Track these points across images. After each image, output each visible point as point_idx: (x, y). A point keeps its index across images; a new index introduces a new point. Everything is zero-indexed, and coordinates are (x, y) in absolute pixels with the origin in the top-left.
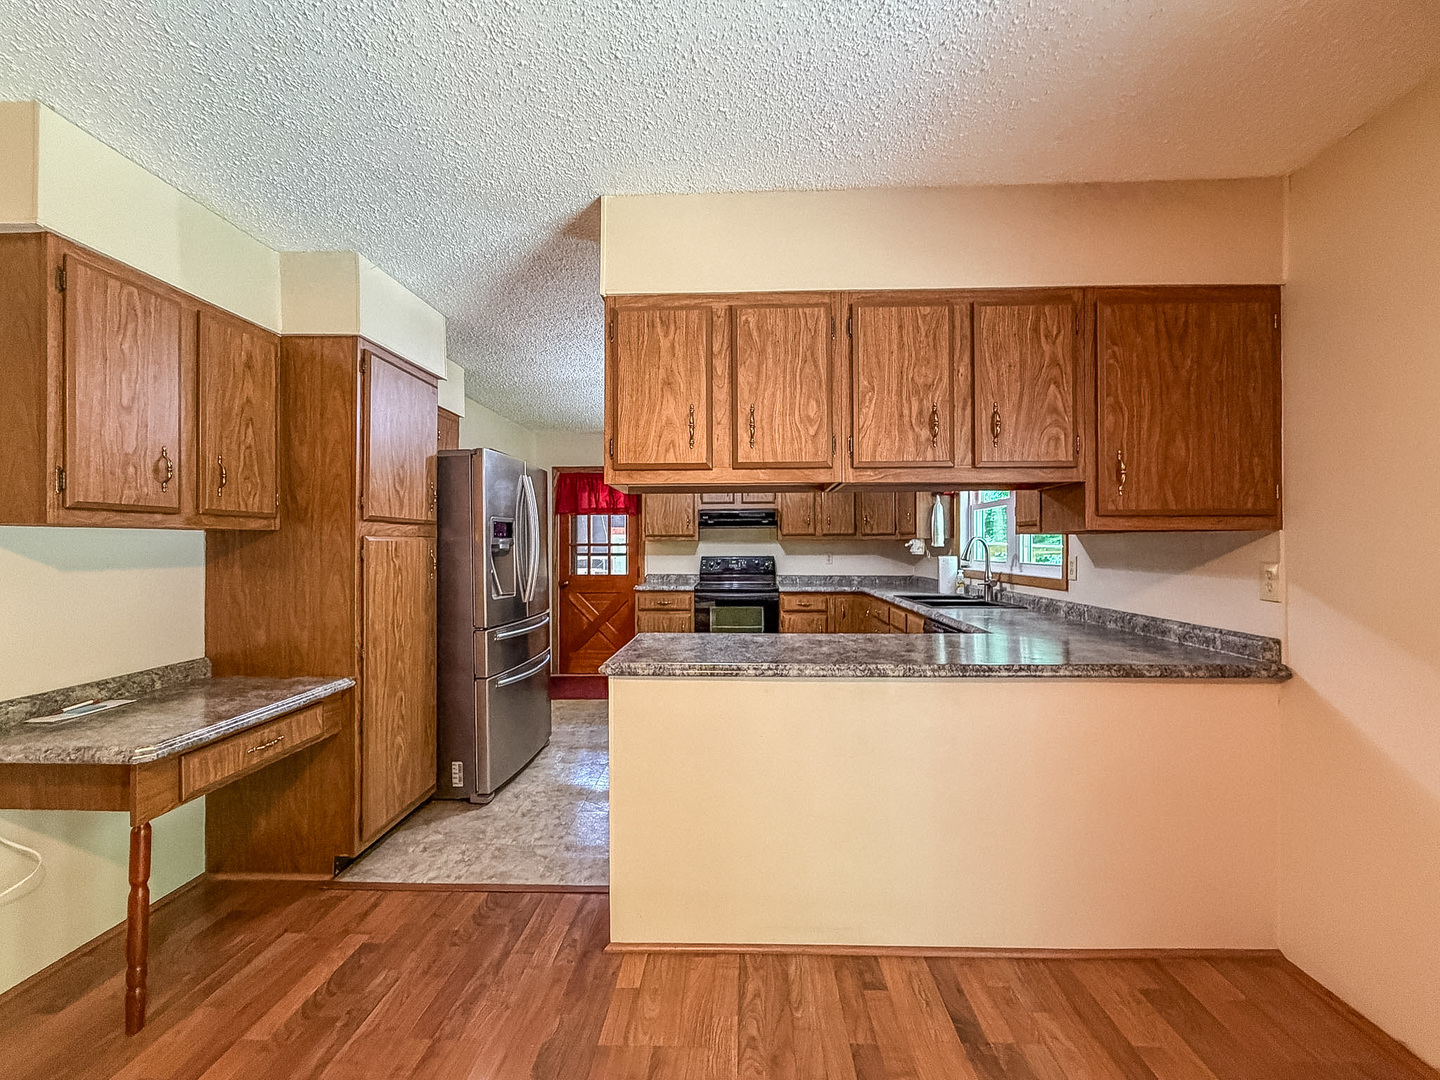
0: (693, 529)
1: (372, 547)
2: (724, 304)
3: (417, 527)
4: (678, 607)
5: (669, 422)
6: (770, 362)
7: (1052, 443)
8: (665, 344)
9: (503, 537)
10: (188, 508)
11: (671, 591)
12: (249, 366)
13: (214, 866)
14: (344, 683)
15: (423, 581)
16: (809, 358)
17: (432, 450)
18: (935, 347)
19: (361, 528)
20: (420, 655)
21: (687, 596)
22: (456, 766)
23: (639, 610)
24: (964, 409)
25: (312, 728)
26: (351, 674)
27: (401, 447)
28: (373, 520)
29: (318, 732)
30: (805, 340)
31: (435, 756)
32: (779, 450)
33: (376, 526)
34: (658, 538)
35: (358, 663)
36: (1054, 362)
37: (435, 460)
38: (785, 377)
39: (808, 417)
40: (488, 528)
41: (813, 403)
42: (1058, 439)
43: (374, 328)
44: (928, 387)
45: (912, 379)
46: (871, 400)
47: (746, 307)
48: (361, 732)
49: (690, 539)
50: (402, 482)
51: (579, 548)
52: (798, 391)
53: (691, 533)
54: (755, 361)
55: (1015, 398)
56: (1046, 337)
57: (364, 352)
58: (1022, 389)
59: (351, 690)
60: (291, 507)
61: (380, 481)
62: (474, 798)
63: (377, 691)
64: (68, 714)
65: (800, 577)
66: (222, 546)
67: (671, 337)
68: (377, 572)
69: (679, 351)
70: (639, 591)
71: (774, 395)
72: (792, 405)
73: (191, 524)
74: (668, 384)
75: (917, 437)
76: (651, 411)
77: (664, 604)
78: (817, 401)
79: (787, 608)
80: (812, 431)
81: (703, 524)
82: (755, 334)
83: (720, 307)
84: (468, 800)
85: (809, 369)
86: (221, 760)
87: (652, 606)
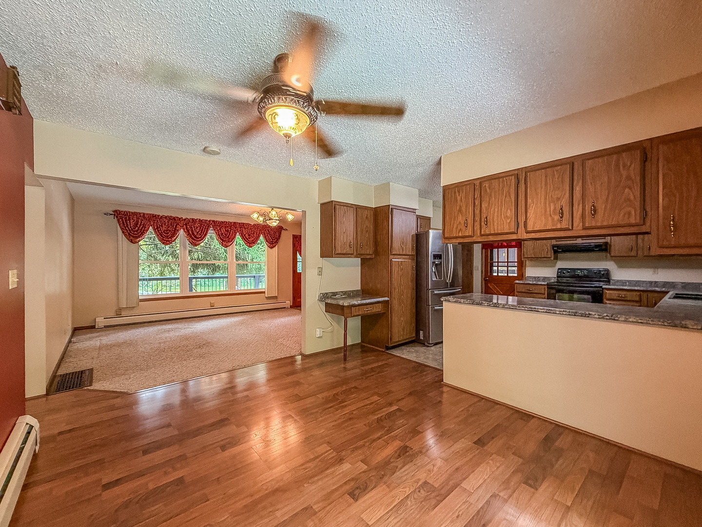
0: (551, 254)
1: (394, 263)
2: (478, 181)
3: (408, 257)
4: (538, 292)
5: (460, 223)
6: (493, 199)
7: (627, 216)
8: (459, 198)
9: (437, 259)
10: (355, 254)
11: (534, 284)
12: (367, 218)
13: (362, 341)
14: (386, 299)
15: (410, 273)
16: (508, 195)
17: (414, 232)
18: (562, 182)
19: (391, 257)
20: (409, 295)
21: (544, 287)
22: (421, 332)
23: (517, 292)
24: (579, 205)
25: (378, 309)
26: (388, 297)
27: (402, 233)
28: (394, 255)
29: (380, 310)
30: (506, 190)
31: (415, 328)
32: (496, 229)
33: (396, 256)
34: (531, 259)
35: (390, 294)
36: (629, 178)
37: (415, 236)
38: (498, 204)
39: (507, 216)
40: (431, 256)
41: (509, 211)
42: (629, 213)
43: (394, 201)
44: (558, 199)
45: (551, 196)
46: (532, 207)
47: (485, 181)
48: (391, 313)
49: (549, 259)
50: (403, 243)
51: (494, 263)
52: (503, 207)
53: (549, 256)
54: (488, 199)
55: (604, 198)
56: (624, 167)
57: (391, 208)
58: (609, 194)
59: (388, 301)
60: (376, 252)
61: (396, 245)
62: (426, 344)
63: (395, 303)
64: (337, 296)
65: (628, 281)
66: (364, 262)
67: (461, 195)
68: (395, 269)
69: (463, 200)
70: (517, 283)
71: (494, 209)
72: (501, 213)
73: (356, 257)
74: (460, 211)
75: (553, 219)
76: (454, 220)
77: (530, 290)
78: (511, 210)
79: (608, 296)
80: (508, 221)
81: (555, 252)
82: (488, 190)
83: (477, 183)
84: (424, 344)
85: (507, 199)
86: (359, 310)
87: (523, 291)
